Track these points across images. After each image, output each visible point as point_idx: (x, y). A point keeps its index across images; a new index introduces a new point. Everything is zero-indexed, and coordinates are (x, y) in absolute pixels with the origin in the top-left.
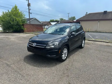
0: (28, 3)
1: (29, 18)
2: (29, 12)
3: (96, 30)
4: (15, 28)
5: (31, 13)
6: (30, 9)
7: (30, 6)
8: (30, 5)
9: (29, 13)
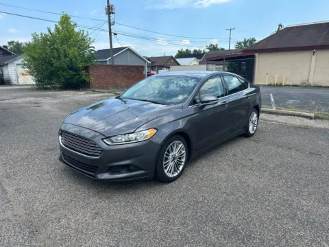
0: (108, 6)
1: (109, 48)
2: (110, 30)
3: (306, 78)
4: (63, 76)
5: (115, 34)
6: (112, 21)
7: (113, 13)
8: (112, 9)
9: (110, 33)
